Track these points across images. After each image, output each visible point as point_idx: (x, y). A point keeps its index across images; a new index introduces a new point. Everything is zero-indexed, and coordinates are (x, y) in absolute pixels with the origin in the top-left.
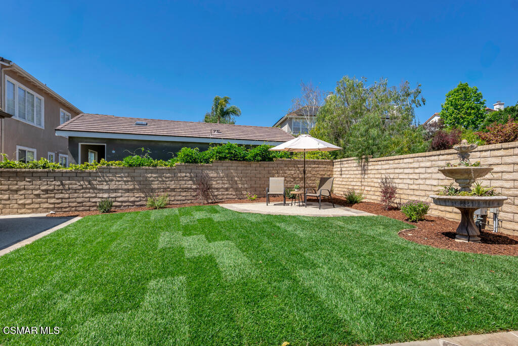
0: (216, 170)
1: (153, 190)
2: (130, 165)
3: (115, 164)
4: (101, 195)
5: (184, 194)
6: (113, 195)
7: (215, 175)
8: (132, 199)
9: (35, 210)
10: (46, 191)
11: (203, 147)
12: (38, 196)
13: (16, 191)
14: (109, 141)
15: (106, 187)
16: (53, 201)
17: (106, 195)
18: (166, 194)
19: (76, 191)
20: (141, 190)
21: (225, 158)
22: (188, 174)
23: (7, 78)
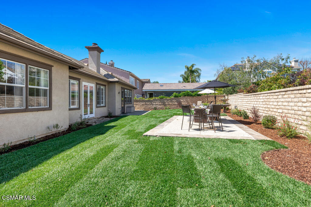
0: (183, 99)
1: (166, 105)
2: (160, 98)
3: (157, 98)
4: (153, 106)
5: (174, 106)
6: (156, 106)
7: (183, 101)
8: (161, 107)
9: (140, 109)
10: (142, 105)
11: (179, 92)
12: (141, 106)
14: (154, 92)
15: (155, 104)
16: (144, 107)
17: (155, 106)
18: (169, 106)
20: (163, 105)
21: (186, 95)
22: (175, 101)
23: (130, 76)
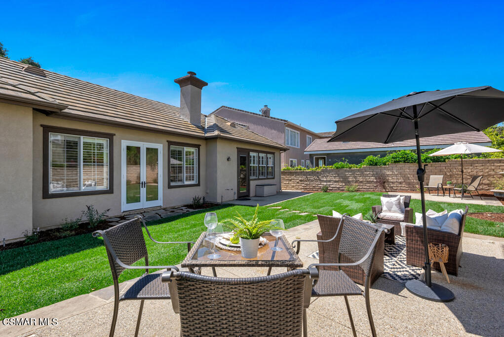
0: (391, 170)
1: (349, 182)
2: (337, 168)
3: (329, 167)
4: (323, 183)
5: (368, 185)
6: (329, 184)
7: (391, 173)
8: (338, 186)
9: (297, 189)
10: (301, 181)
11: (383, 154)
12: (298, 182)
13: (291, 180)
14: (328, 155)
15: (325, 179)
16: (303, 185)
17: (325, 184)
18: (357, 184)
19: (312, 181)
20: (342, 182)
21: (399, 161)
22: (372, 173)
23: (286, 128)
